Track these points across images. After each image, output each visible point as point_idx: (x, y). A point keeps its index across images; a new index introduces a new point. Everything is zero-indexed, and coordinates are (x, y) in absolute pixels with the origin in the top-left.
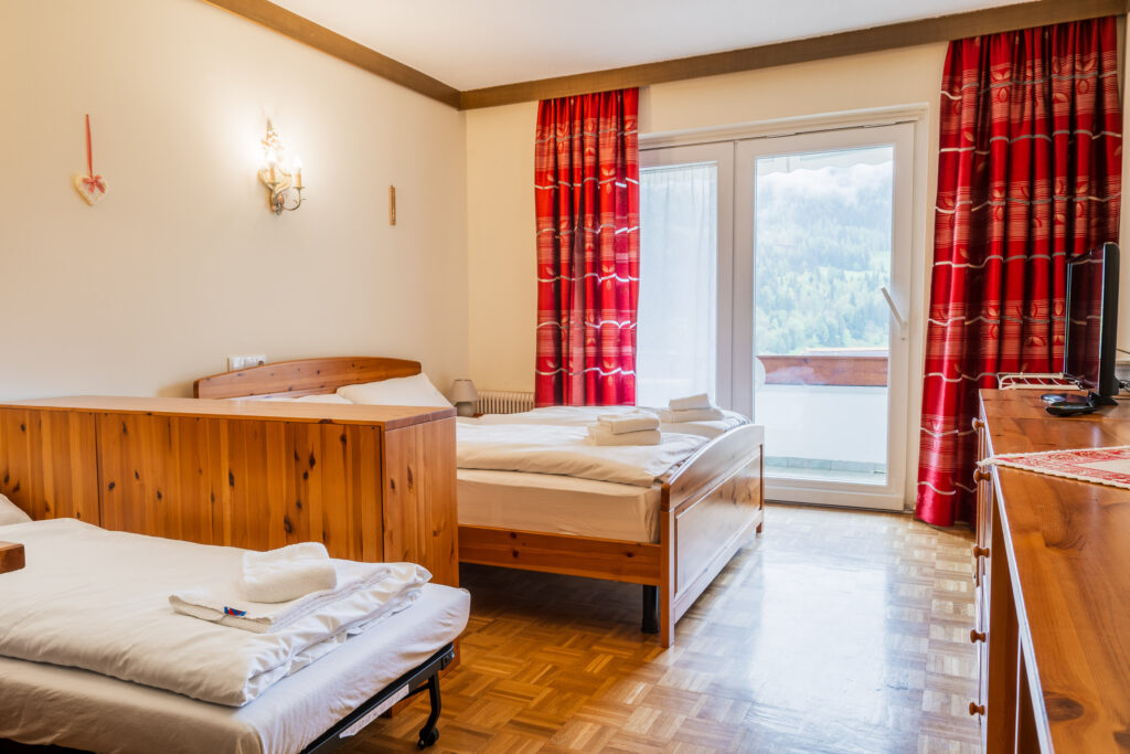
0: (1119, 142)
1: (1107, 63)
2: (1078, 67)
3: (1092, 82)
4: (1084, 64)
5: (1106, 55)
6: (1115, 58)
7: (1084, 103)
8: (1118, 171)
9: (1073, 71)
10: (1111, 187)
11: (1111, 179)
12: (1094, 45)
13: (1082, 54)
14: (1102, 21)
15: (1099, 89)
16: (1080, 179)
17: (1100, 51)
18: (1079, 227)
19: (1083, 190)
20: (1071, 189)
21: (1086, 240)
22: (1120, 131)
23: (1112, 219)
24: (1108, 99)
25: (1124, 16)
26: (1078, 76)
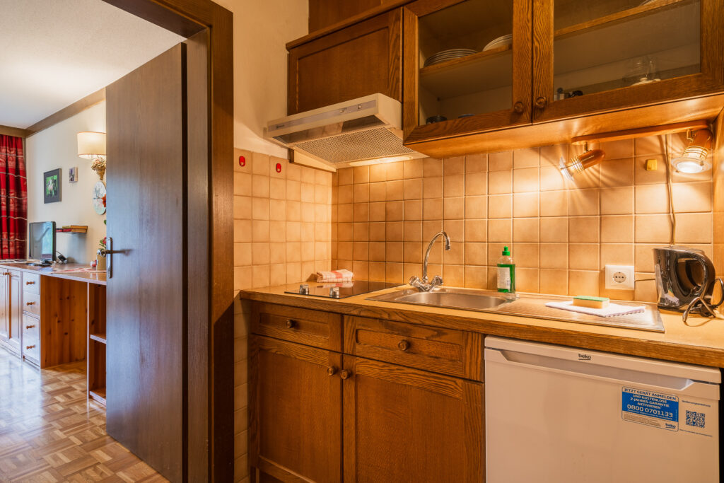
0: (25, 180)
1: (20, 153)
2: (8, 151)
3: (14, 158)
4: (10, 151)
5: (19, 150)
6: (22, 151)
7: (11, 164)
8: (26, 190)
9: (6, 152)
10: (23, 195)
11: (23, 192)
12: (14, 145)
13: (9, 146)
14: (17, 138)
15: (17, 161)
16: (11, 191)
17: (16, 147)
18: (12, 207)
19: (12, 194)
20: (8, 193)
21: (14, 212)
22: (25, 176)
23: (24, 206)
24: (21, 165)
25: (25, 139)
26: (8, 154)
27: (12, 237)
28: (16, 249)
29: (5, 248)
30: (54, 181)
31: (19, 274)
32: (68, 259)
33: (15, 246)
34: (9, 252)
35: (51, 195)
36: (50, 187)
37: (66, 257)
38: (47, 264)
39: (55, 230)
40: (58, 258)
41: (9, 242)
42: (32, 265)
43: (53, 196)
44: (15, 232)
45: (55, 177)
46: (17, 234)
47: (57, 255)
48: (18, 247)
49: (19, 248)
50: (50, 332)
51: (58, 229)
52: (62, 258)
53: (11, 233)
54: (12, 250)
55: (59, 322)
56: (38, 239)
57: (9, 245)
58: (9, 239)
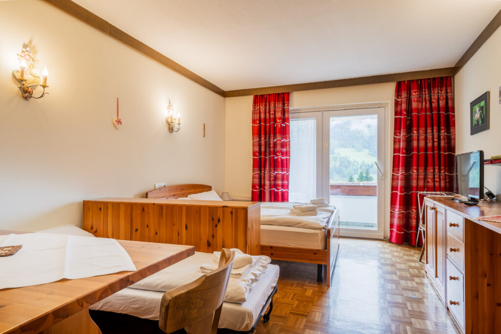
0: (454, 116)
1: (449, 91)
2: (440, 92)
3: (444, 97)
5: (449, 88)
6: (451, 90)
7: (442, 103)
8: (454, 125)
9: (438, 93)
10: (452, 131)
11: (452, 128)
12: (444, 85)
13: (441, 88)
14: (447, 77)
15: (447, 99)
16: (442, 128)
17: (446, 87)
18: (442, 143)
19: (443, 131)
20: (439, 131)
21: (444, 148)
22: (454, 112)
23: (453, 141)
24: (450, 102)
25: (454, 76)
26: (440, 94)
27: (443, 171)
28: (446, 183)
29: (437, 181)
30: (481, 108)
31: (443, 212)
32: (497, 196)
33: (445, 180)
34: (440, 185)
35: (478, 124)
36: (477, 116)
37: (495, 194)
38: (473, 203)
39: (482, 162)
40: (486, 195)
41: (440, 176)
42: (457, 201)
43: (481, 125)
44: (445, 166)
45: (483, 103)
46: (447, 168)
47: (485, 191)
48: (447, 180)
49: (449, 182)
50: (477, 297)
51: (486, 161)
52: (490, 194)
53: (442, 168)
54: (443, 184)
55: (488, 285)
56: (466, 173)
57: (440, 178)
58: (440, 173)
